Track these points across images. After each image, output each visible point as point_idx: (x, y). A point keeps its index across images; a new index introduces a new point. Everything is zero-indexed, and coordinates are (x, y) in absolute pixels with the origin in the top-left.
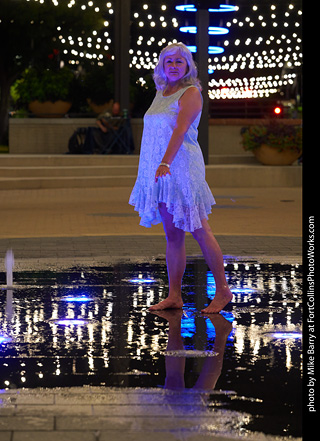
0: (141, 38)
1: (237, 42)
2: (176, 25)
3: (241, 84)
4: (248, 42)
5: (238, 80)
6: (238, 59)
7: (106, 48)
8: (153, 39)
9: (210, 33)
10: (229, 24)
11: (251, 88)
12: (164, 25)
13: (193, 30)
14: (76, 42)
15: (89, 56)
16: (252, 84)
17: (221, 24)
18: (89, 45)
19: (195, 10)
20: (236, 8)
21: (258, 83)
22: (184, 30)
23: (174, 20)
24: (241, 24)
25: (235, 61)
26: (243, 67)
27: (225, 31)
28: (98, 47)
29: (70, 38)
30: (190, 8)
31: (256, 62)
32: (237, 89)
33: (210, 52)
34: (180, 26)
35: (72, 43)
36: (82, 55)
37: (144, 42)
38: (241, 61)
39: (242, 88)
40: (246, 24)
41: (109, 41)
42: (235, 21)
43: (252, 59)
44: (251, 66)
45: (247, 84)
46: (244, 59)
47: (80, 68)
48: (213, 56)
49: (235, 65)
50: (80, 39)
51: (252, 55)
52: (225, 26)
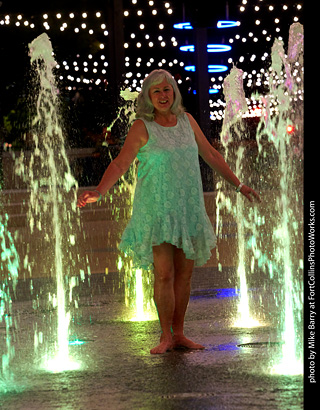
0: (139, 60)
1: (242, 59)
2: (175, 44)
4: (253, 58)
7: (104, 72)
8: (152, 60)
9: (209, 51)
10: (231, 41)
12: (163, 44)
13: (191, 48)
14: (72, 67)
15: (86, 81)
17: (223, 40)
18: (86, 70)
19: (190, 28)
20: (238, 24)
22: (184, 49)
23: (173, 39)
24: (244, 40)
27: (227, 48)
28: (95, 71)
29: (65, 63)
30: (187, 26)
33: (210, 71)
34: (179, 45)
35: (67, 68)
36: (78, 80)
37: (143, 63)
40: (250, 40)
41: (106, 64)
42: (238, 37)
44: (258, 84)
47: (77, 95)
48: (216, 75)
50: (75, 64)
52: (227, 43)
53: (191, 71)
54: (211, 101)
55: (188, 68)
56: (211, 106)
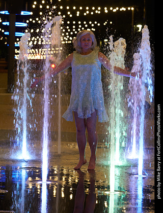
1: (32, 31)
2: (0, 21)
3: (34, 52)
4: (38, 31)
5: (33, 50)
6: (33, 39)
9: (16, 25)
10: (28, 21)
11: (40, 54)
13: (8, 23)
16: (40, 52)
17: (24, 21)
19: (8, 14)
20: (31, 13)
21: (43, 52)
22: (4, 23)
24: (34, 22)
25: (31, 40)
26: (35, 43)
27: (25, 25)
31: (42, 41)
32: (32, 54)
33: (16, 35)
38: (34, 40)
39: (35, 54)
42: (31, 20)
43: (40, 39)
44: (40, 43)
45: (37, 52)
46: (36, 39)
48: (19, 37)
49: (31, 42)
51: (40, 37)
52: (25, 22)
53: (7, 35)
54: (16, 50)
55: (6, 33)
56: (16, 52)
